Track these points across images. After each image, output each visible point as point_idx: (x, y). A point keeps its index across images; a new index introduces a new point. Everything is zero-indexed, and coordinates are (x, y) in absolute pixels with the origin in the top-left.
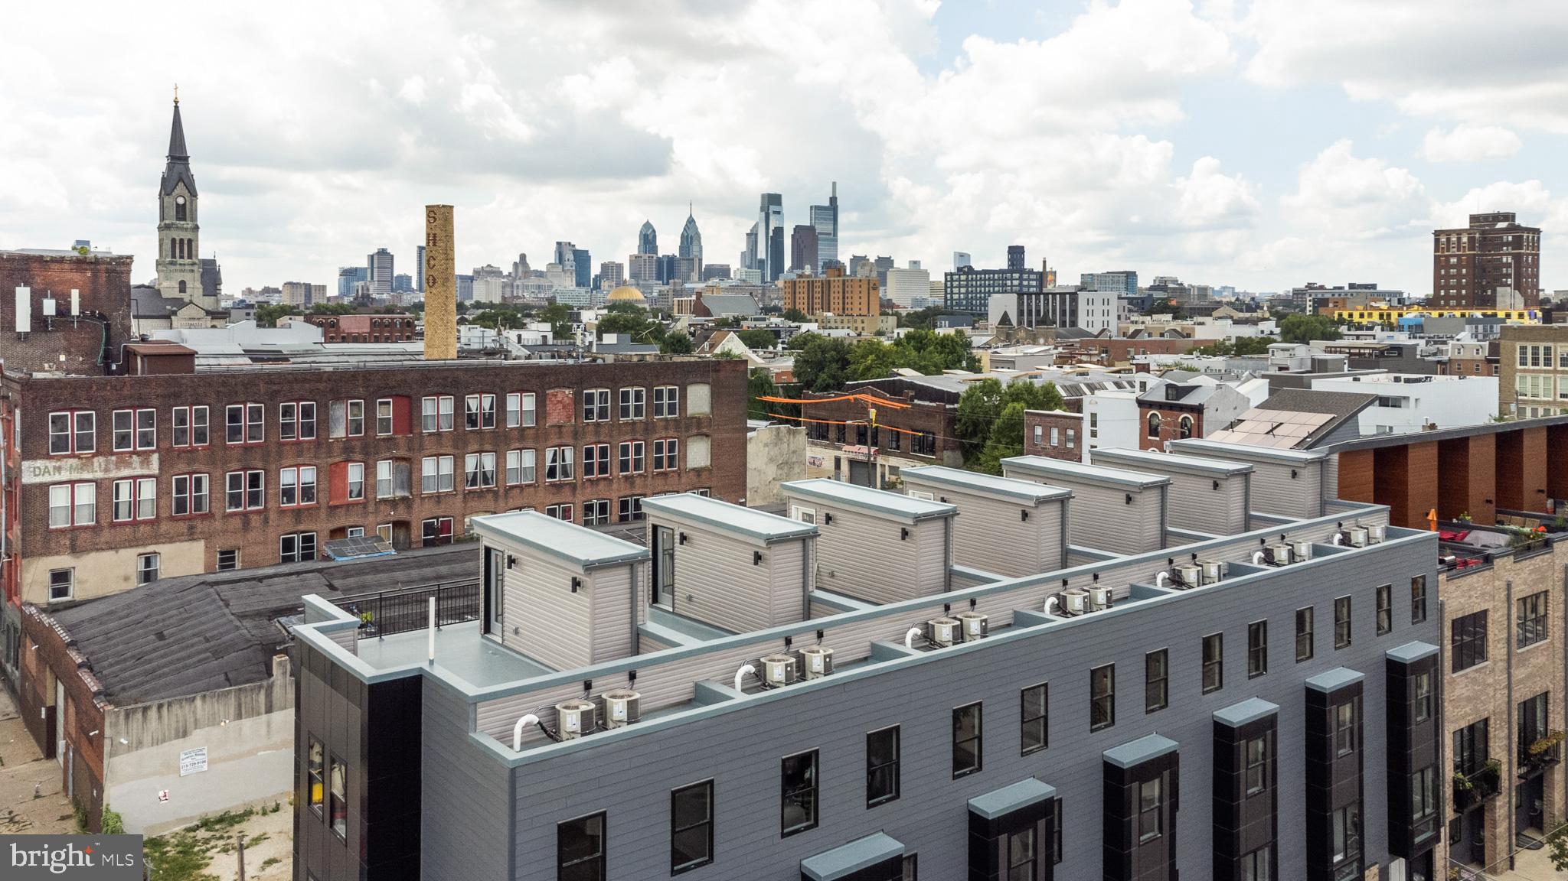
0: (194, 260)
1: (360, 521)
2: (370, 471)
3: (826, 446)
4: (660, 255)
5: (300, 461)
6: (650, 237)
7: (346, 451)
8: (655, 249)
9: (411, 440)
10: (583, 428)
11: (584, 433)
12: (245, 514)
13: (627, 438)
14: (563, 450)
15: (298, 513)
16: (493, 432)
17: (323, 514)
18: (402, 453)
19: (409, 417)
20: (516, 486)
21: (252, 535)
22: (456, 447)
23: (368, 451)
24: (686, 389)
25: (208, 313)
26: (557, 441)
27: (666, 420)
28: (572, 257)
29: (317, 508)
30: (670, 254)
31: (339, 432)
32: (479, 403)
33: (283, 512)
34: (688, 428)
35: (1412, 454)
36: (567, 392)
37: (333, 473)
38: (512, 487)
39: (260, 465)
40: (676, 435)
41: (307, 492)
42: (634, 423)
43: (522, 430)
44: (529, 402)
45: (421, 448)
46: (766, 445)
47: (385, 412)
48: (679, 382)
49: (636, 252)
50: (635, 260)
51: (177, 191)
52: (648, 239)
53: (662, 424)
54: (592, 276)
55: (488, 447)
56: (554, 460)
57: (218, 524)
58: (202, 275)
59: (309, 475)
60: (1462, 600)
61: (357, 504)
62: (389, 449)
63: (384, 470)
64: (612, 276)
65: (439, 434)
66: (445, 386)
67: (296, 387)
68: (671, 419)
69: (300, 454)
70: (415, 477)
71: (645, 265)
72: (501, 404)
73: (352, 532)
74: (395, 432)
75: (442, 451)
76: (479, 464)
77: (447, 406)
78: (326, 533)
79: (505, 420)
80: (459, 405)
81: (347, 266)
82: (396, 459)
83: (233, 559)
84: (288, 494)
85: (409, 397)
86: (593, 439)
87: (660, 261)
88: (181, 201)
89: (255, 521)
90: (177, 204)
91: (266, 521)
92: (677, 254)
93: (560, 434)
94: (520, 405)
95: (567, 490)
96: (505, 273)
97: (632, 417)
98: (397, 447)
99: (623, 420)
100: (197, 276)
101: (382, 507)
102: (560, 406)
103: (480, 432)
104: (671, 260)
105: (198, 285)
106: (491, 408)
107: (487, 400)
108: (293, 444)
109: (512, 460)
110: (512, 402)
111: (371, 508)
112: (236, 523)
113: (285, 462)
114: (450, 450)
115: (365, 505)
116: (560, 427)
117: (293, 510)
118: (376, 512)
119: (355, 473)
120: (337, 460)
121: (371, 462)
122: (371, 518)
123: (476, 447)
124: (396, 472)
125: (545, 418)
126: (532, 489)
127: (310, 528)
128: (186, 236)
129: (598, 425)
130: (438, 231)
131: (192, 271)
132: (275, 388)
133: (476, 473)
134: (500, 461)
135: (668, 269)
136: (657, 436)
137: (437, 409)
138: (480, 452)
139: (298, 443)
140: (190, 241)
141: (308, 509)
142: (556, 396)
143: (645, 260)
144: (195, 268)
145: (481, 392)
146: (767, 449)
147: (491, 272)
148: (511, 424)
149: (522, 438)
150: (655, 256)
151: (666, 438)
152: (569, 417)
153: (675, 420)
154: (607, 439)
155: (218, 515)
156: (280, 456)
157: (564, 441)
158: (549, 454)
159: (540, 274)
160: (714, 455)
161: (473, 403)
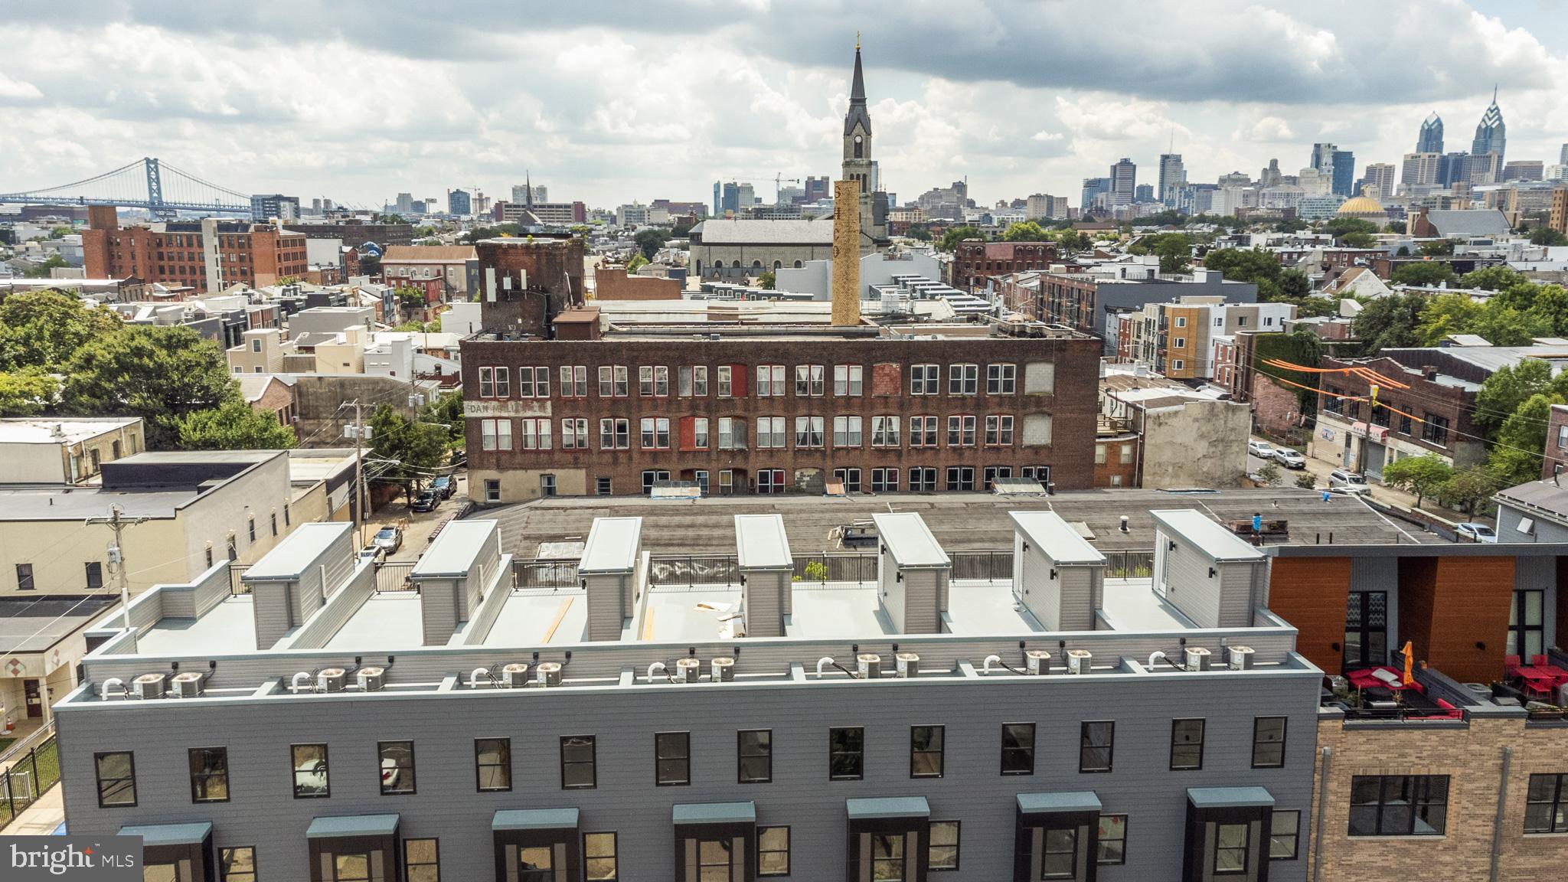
0: (868, 193)
1: (705, 465)
2: (713, 426)
3: (1339, 420)
4: (1445, 153)
5: (655, 413)
6: (1435, 133)
7: (695, 407)
8: (1439, 147)
9: (746, 403)
10: (910, 400)
11: (911, 404)
12: (615, 452)
13: (956, 411)
14: (890, 420)
15: (655, 454)
16: (820, 399)
17: (675, 458)
18: (739, 412)
19: (745, 382)
20: (842, 448)
21: (620, 469)
22: (786, 409)
23: (712, 408)
24: (1024, 369)
26: (883, 411)
27: (1000, 397)
29: (670, 452)
31: (687, 393)
32: (810, 373)
33: (643, 453)
34: (1025, 406)
36: (894, 366)
37: (682, 425)
38: (839, 449)
39: (624, 414)
40: (1010, 411)
41: (662, 439)
42: (964, 398)
43: (848, 399)
44: (857, 374)
45: (756, 409)
47: (725, 375)
48: (1016, 360)
51: (855, 131)
52: (1432, 135)
53: (997, 400)
54: (1355, 181)
55: (816, 412)
56: (881, 427)
57: (595, 458)
59: (663, 425)
61: (702, 451)
62: (728, 409)
63: (725, 425)
64: (1379, 182)
65: (771, 398)
66: (776, 357)
67: (652, 353)
68: (1006, 396)
69: (655, 408)
70: (750, 434)
72: (829, 375)
73: (699, 474)
74: (734, 394)
75: (774, 413)
76: (810, 426)
77: (779, 374)
78: (678, 472)
79: (833, 389)
80: (790, 374)
81: (1091, 177)
82: (734, 417)
83: (608, 485)
84: (648, 438)
85: (745, 365)
86: (920, 411)
87: (1444, 161)
88: (858, 139)
89: (622, 458)
90: (856, 143)
91: (630, 458)
92: (1470, 152)
93: (886, 405)
94: (848, 377)
95: (892, 457)
97: (963, 392)
98: (734, 407)
99: (952, 394)
100: (870, 207)
101: (723, 457)
102: (887, 379)
103: (809, 398)
105: (871, 216)
106: (820, 378)
107: (817, 372)
108: (649, 399)
109: (840, 424)
110: (840, 373)
111: (714, 456)
112: (608, 458)
113: (644, 414)
114: (781, 412)
115: (708, 453)
116: (886, 398)
117: (651, 452)
118: (718, 460)
119: (701, 426)
120: (685, 414)
121: (713, 418)
122: (714, 464)
123: (805, 411)
124: (735, 427)
125: (871, 389)
126: (857, 452)
127: (665, 467)
128: (862, 171)
129: (925, 397)
132: (635, 353)
133: (805, 434)
134: (829, 425)
136: (990, 411)
137: (770, 377)
138: (810, 416)
139: (654, 399)
140: (865, 176)
141: (663, 452)
142: (883, 369)
143: (1424, 160)
144: (868, 200)
145: (810, 363)
148: (840, 392)
149: (848, 406)
150: (1437, 155)
151: (1000, 414)
152: (896, 389)
153: (1010, 397)
154: (934, 411)
155: (595, 451)
156: (640, 409)
157: (890, 411)
158: (876, 422)
159: (1293, 180)
160: (1055, 434)
161: (803, 372)
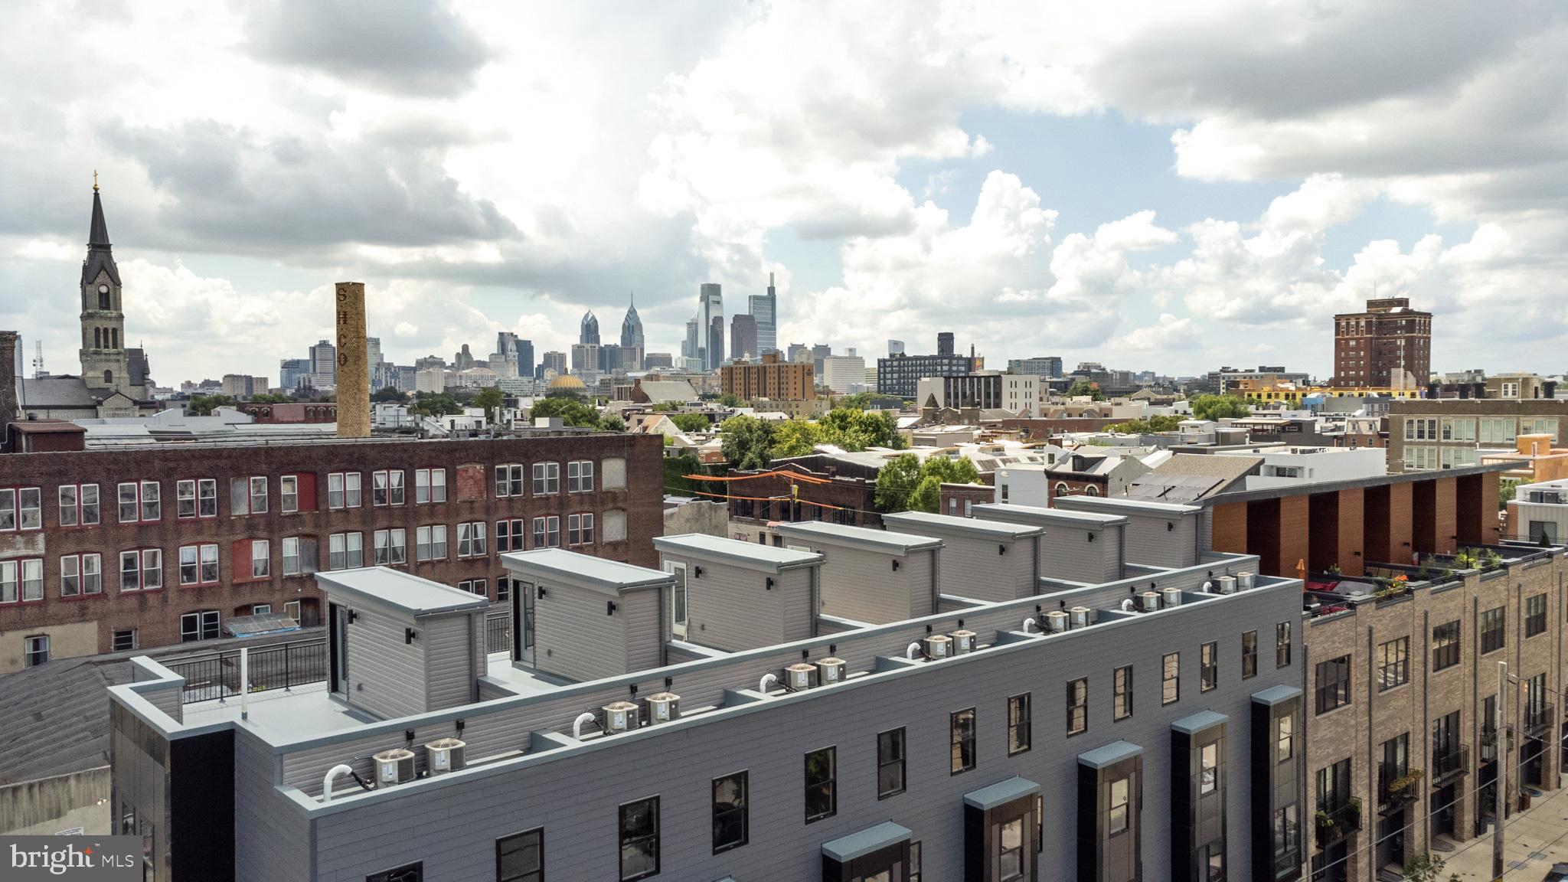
0: (120, 349)
1: (266, 598)
2: (275, 549)
3: (751, 523)
4: (602, 344)
5: (200, 538)
6: (592, 328)
7: (252, 527)
8: (597, 339)
9: (317, 517)
10: (496, 502)
11: (497, 508)
12: (142, 595)
13: (542, 512)
14: (475, 527)
15: (199, 592)
16: (402, 508)
17: (226, 591)
18: (308, 530)
19: (314, 493)
20: (427, 562)
21: (149, 615)
22: (364, 523)
23: (272, 527)
24: (601, 465)
25: (135, 403)
26: (469, 517)
27: (581, 494)
28: (514, 348)
29: (220, 586)
30: (613, 344)
31: (242, 510)
32: (388, 479)
33: (183, 591)
34: (603, 502)
35: (1284, 507)
36: (478, 467)
37: (237, 551)
38: (423, 563)
39: (155, 543)
40: (591, 509)
41: (209, 571)
42: (548, 498)
43: (432, 506)
44: (439, 478)
45: (328, 524)
46: (688, 520)
47: (288, 489)
48: (593, 457)
49: (577, 341)
50: (577, 351)
51: (99, 280)
52: (590, 330)
53: (577, 498)
54: (535, 366)
55: (397, 523)
56: (466, 536)
57: (112, 605)
58: (129, 365)
59: (210, 554)
60: (1326, 645)
61: (263, 581)
62: (295, 526)
63: (290, 547)
64: (555, 364)
65: (346, 511)
66: (352, 462)
67: (194, 464)
68: (586, 494)
69: (200, 532)
70: (322, 552)
71: (587, 355)
72: (410, 481)
73: (257, 610)
74: (301, 509)
75: (350, 528)
76: (390, 539)
77: (353, 482)
78: (231, 610)
79: (415, 496)
80: (367, 482)
81: (289, 358)
82: (302, 536)
83: (130, 639)
84: (189, 572)
85: (314, 473)
86: (506, 514)
87: (602, 351)
88: (104, 289)
89: (152, 600)
90: (101, 294)
91: (165, 600)
92: (619, 343)
93: (472, 510)
94: (430, 481)
95: (480, 566)
96: (448, 364)
97: (546, 492)
98: (303, 523)
99: (536, 495)
100: (123, 365)
101: (289, 585)
102: (471, 482)
103: (389, 508)
104: (612, 350)
105: (125, 375)
106: (400, 484)
107: (396, 477)
108: (192, 521)
109: (422, 535)
110: (421, 478)
111: (277, 585)
112: (133, 602)
113: (183, 540)
114: (358, 526)
115: (271, 583)
116: (472, 502)
117: (193, 589)
118: (283, 589)
119: (259, 551)
120: (240, 537)
121: (276, 539)
122: (278, 596)
123: (385, 524)
124: (302, 548)
125: (456, 493)
126: (443, 565)
127: (214, 606)
128: (111, 325)
129: (510, 500)
130: (348, 309)
131: (118, 361)
132: (172, 465)
133: (385, 550)
134: (410, 537)
135: (608, 357)
136: (572, 510)
137: (343, 486)
138: (389, 528)
139: (198, 521)
140: (115, 331)
141: (210, 587)
142: (466, 471)
143: (587, 350)
144: (121, 357)
145: (389, 468)
146: (689, 524)
147: (433, 362)
148: (421, 499)
149: (432, 514)
150: (597, 345)
151: (581, 512)
152: (481, 493)
153: (590, 494)
154: (520, 514)
155: (112, 595)
156: (179, 533)
157: (476, 516)
158: (461, 529)
159: (482, 364)
160: (630, 528)
161: (380, 480)
